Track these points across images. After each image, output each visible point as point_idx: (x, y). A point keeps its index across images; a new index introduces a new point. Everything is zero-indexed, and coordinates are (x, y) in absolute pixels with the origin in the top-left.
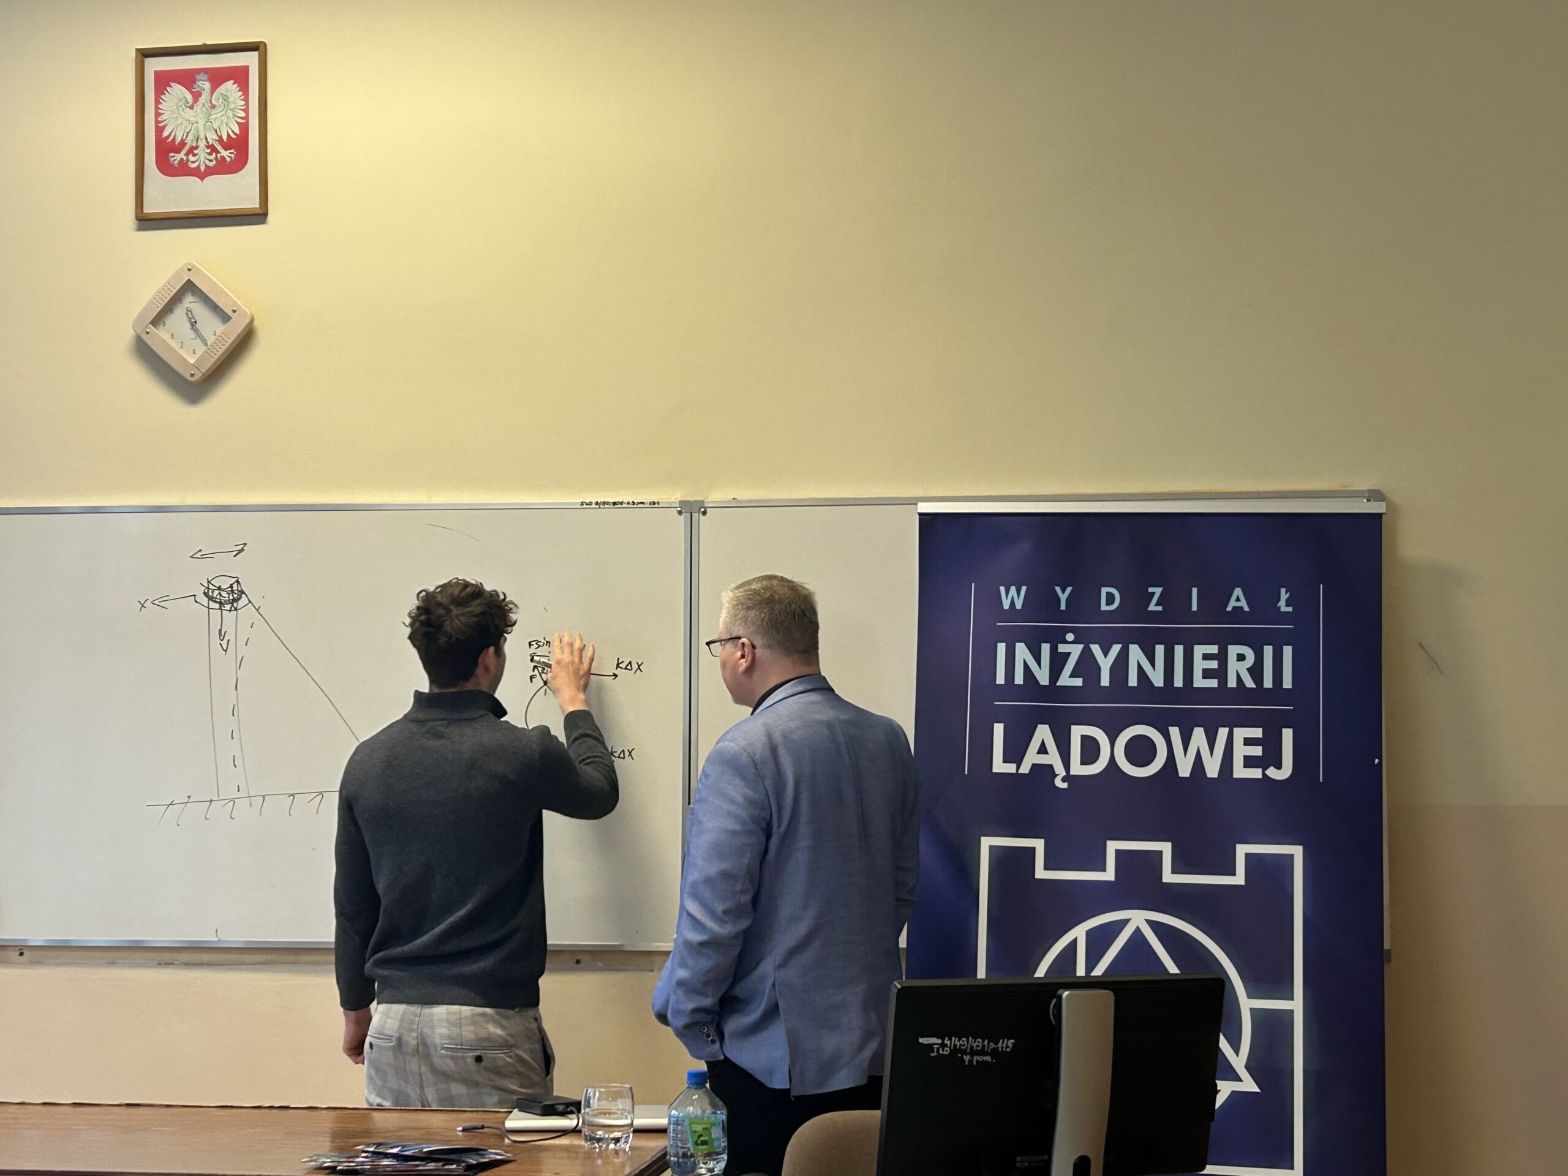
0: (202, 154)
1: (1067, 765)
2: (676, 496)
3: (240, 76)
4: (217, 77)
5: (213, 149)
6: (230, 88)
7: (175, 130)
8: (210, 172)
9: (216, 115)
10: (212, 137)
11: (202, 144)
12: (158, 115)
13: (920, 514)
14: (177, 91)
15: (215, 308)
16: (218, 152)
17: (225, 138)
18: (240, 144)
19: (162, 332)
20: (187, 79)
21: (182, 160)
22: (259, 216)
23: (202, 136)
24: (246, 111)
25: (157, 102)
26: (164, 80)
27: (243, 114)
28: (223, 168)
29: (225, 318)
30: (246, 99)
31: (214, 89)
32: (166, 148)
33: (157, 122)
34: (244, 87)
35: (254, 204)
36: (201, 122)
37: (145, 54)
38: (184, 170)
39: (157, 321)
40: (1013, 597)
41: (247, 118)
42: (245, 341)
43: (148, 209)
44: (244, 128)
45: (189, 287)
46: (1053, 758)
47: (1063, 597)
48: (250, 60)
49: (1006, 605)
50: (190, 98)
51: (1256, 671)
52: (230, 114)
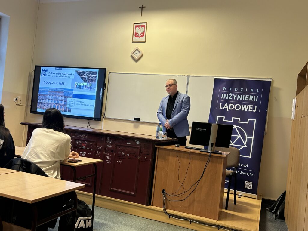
1: (229, 108)
2: (187, 75)
3: (144, 26)
4: (142, 26)
6: (143, 27)
7: (137, 32)
8: (140, 37)
9: (141, 30)
13: (215, 79)
15: (139, 52)
18: (143, 34)
19: (134, 54)
20: (139, 26)
22: (145, 42)
26: (136, 26)
28: (142, 36)
29: (140, 53)
30: (145, 29)
31: (141, 27)
32: (136, 34)
34: (144, 27)
35: (144, 40)
37: (135, 23)
38: (137, 36)
39: (133, 53)
40: (224, 88)
42: (142, 55)
43: (133, 41)
44: (144, 32)
45: (137, 49)
46: (227, 107)
47: (231, 89)
48: (145, 24)
49: (224, 89)
51: (253, 99)
52: (143, 30)
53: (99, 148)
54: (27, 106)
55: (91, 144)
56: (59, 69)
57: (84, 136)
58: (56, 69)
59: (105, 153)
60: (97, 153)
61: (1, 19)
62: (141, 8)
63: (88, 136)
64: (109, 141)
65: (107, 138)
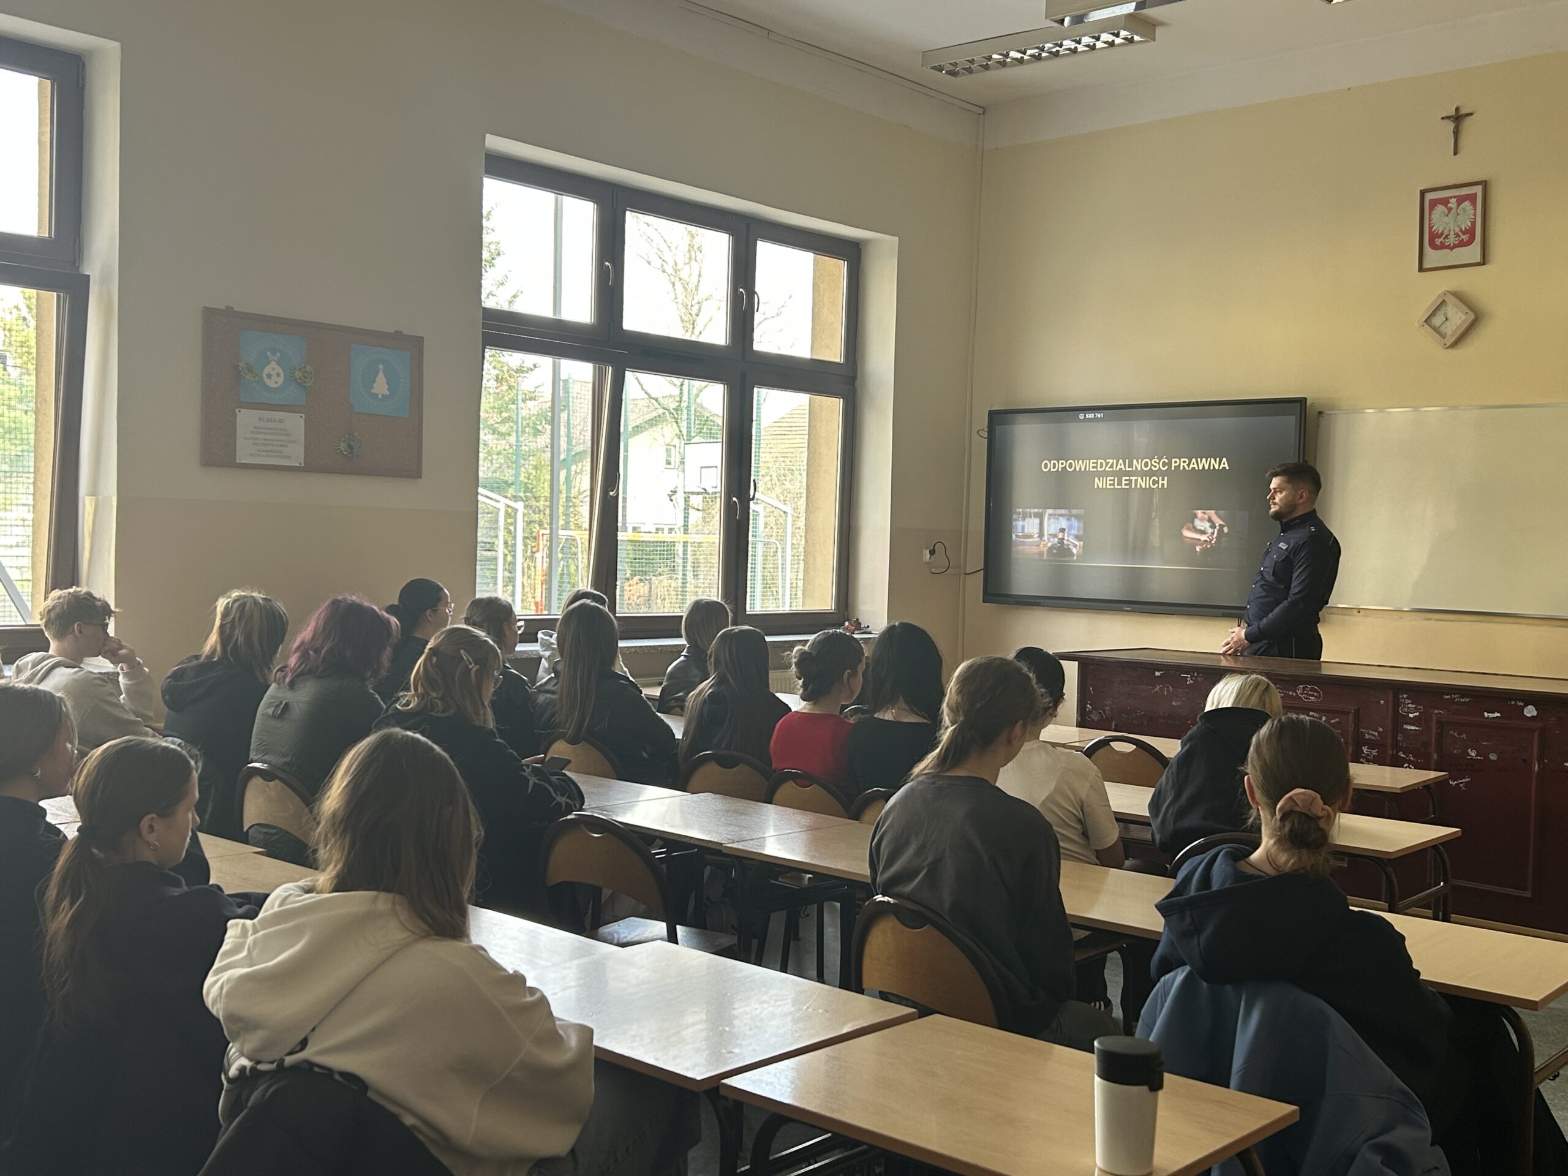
0: (1452, 236)
3: (1472, 198)
4: (1461, 200)
5: (1457, 235)
6: (1467, 204)
7: (1438, 227)
8: (1455, 246)
9: (1459, 218)
10: (1457, 230)
11: (1452, 233)
12: (1430, 220)
14: (1440, 208)
16: (1460, 236)
17: (1463, 229)
18: (1471, 232)
20: (1445, 202)
21: (1441, 242)
22: (1481, 264)
23: (1452, 229)
24: (1475, 215)
25: (1430, 214)
26: (1434, 203)
27: (1473, 217)
28: (1462, 244)
30: (1475, 209)
31: (1458, 205)
32: (1434, 235)
33: (1430, 224)
34: (1474, 202)
35: (1480, 258)
36: (1452, 222)
37: (1425, 191)
38: (1443, 246)
39: (1428, 320)
41: (1475, 219)
43: (1425, 264)
44: (1474, 223)
45: (1445, 303)
48: (1478, 190)
50: (1446, 211)
52: (1466, 217)
53: (1370, 734)
54: (962, 575)
55: (1337, 720)
56: (1095, 415)
57: (1307, 694)
58: (1081, 416)
59: (1397, 753)
60: (1363, 753)
61: (863, 252)
62: (1454, 122)
63: (1319, 693)
64: (1409, 708)
65: (1400, 697)
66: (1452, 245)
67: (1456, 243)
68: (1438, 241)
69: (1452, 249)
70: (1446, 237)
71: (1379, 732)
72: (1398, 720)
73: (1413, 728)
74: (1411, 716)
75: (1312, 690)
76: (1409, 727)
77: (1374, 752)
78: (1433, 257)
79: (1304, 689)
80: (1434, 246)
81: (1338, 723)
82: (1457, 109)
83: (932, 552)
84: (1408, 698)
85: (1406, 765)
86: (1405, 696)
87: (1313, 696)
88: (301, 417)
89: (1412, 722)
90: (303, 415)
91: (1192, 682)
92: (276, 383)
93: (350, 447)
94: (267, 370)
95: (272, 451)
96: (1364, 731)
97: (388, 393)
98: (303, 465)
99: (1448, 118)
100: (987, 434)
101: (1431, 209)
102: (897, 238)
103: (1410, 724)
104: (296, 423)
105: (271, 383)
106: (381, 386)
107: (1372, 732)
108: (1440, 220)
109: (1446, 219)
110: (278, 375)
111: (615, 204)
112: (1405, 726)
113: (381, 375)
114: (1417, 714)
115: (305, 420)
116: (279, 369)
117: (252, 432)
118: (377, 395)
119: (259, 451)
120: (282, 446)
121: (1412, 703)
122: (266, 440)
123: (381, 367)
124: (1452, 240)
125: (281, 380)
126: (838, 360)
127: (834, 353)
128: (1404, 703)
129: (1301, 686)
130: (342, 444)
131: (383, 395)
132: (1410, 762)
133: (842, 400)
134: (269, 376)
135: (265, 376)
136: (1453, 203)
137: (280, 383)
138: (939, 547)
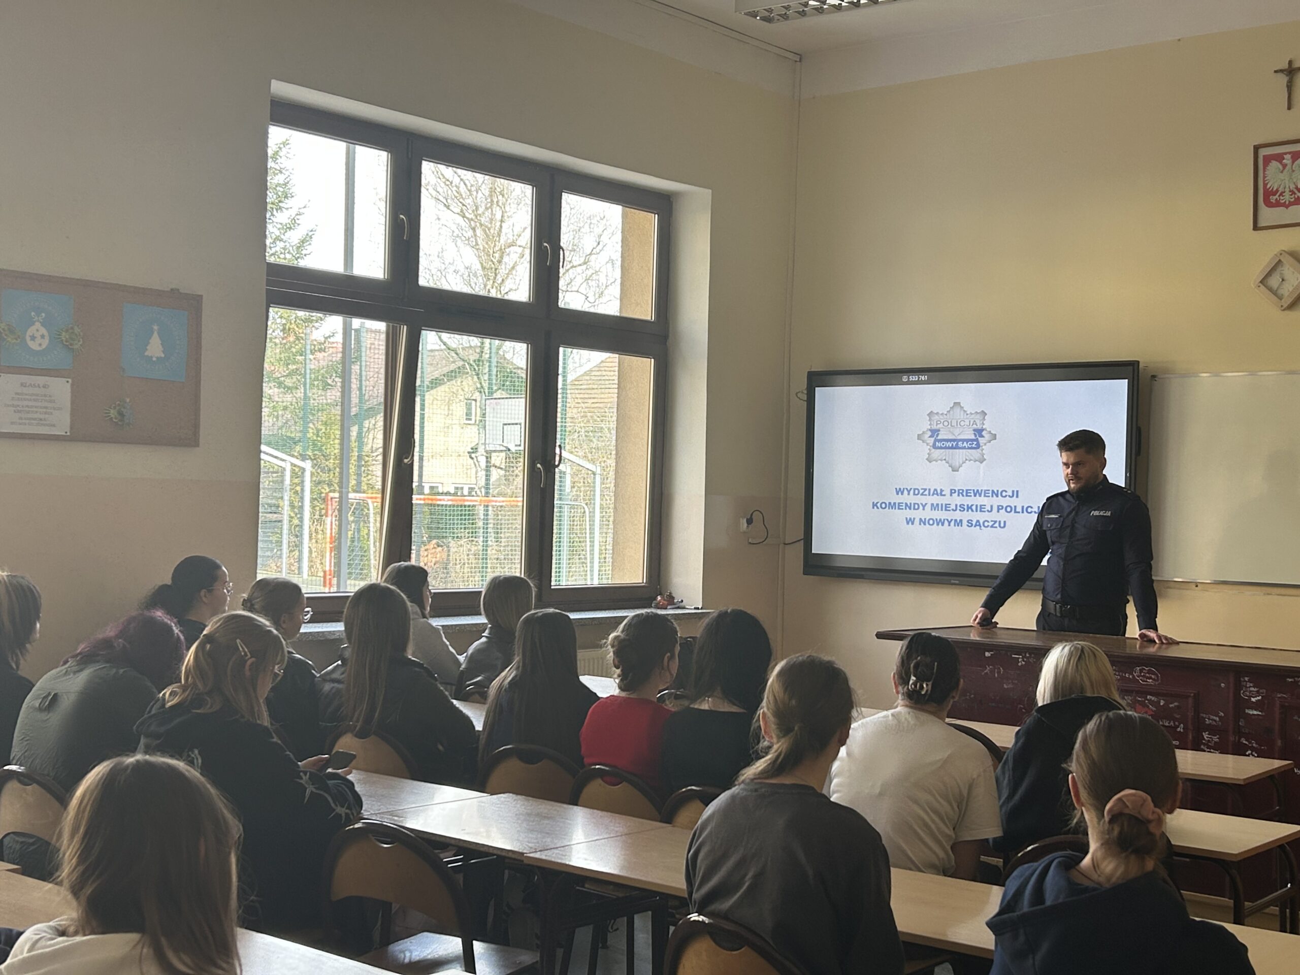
0: (1287, 194)
4: (1295, 156)
5: (1293, 193)
7: (1273, 184)
8: (1291, 204)
9: (1294, 175)
10: (1292, 187)
12: (1264, 177)
14: (1274, 164)
15: (1293, 273)
16: (1295, 194)
20: (1279, 158)
21: (1276, 199)
23: (1287, 186)
25: (1264, 171)
26: (1268, 160)
28: (1297, 202)
31: (1293, 162)
32: (1269, 193)
33: (1264, 181)
36: (1287, 179)
37: (1258, 147)
38: (1278, 204)
39: (1263, 280)
43: (1260, 222)
45: (1280, 263)
50: (1281, 167)
53: (1211, 719)
54: (782, 546)
55: (1176, 704)
56: (919, 378)
57: (1144, 676)
58: (905, 379)
59: (1240, 739)
60: (1204, 739)
61: (674, 203)
62: (1287, 75)
63: (1158, 677)
64: (1251, 691)
65: (1242, 679)
66: (1287, 203)
67: (1292, 200)
68: (1273, 199)
69: (1287, 207)
70: (1281, 194)
71: (1220, 717)
72: (1240, 704)
73: (1255, 713)
74: (1253, 700)
75: (1149, 672)
76: (1251, 712)
77: (1216, 739)
78: (1268, 215)
79: (1141, 671)
80: (1269, 204)
81: (1178, 707)
82: (1290, 62)
83: (750, 521)
84: (1250, 681)
85: (1249, 752)
86: (1246, 679)
87: (1150, 678)
88: (68, 382)
89: (1256, 706)
90: (70, 380)
91: (1023, 663)
92: (40, 345)
93: (121, 414)
94: (30, 332)
95: (35, 419)
96: (1204, 716)
97: (163, 356)
98: (68, 434)
99: (1281, 71)
100: (806, 396)
101: (1265, 165)
102: (710, 191)
103: (1252, 709)
104: (61, 389)
105: (34, 345)
106: (155, 348)
107: (1212, 717)
108: (1275, 176)
109: (1281, 176)
110: (43, 336)
111: (410, 154)
112: (1247, 711)
113: (155, 335)
114: (1260, 698)
115: (72, 385)
116: (43, 331)
117: (13, 399)
118: (152, 357)
119: (21, 418)
120: (46, 413)
121: (1254, 687)
122: (27, 406)
123: (156, 327)
124: (1287, 197)
125: (45, 342)
126: (649, 318)
127: (645, 311)
128: (1246, 687)
129: (1138, 668)
130: (112, 411)
131: (157, 358)
132: (1253, 749)
133: (653, 360)
134: (33, 338)
135: (28, 338)
136: (1287, 160)
137: (44, 347)
138: (757, 517)
